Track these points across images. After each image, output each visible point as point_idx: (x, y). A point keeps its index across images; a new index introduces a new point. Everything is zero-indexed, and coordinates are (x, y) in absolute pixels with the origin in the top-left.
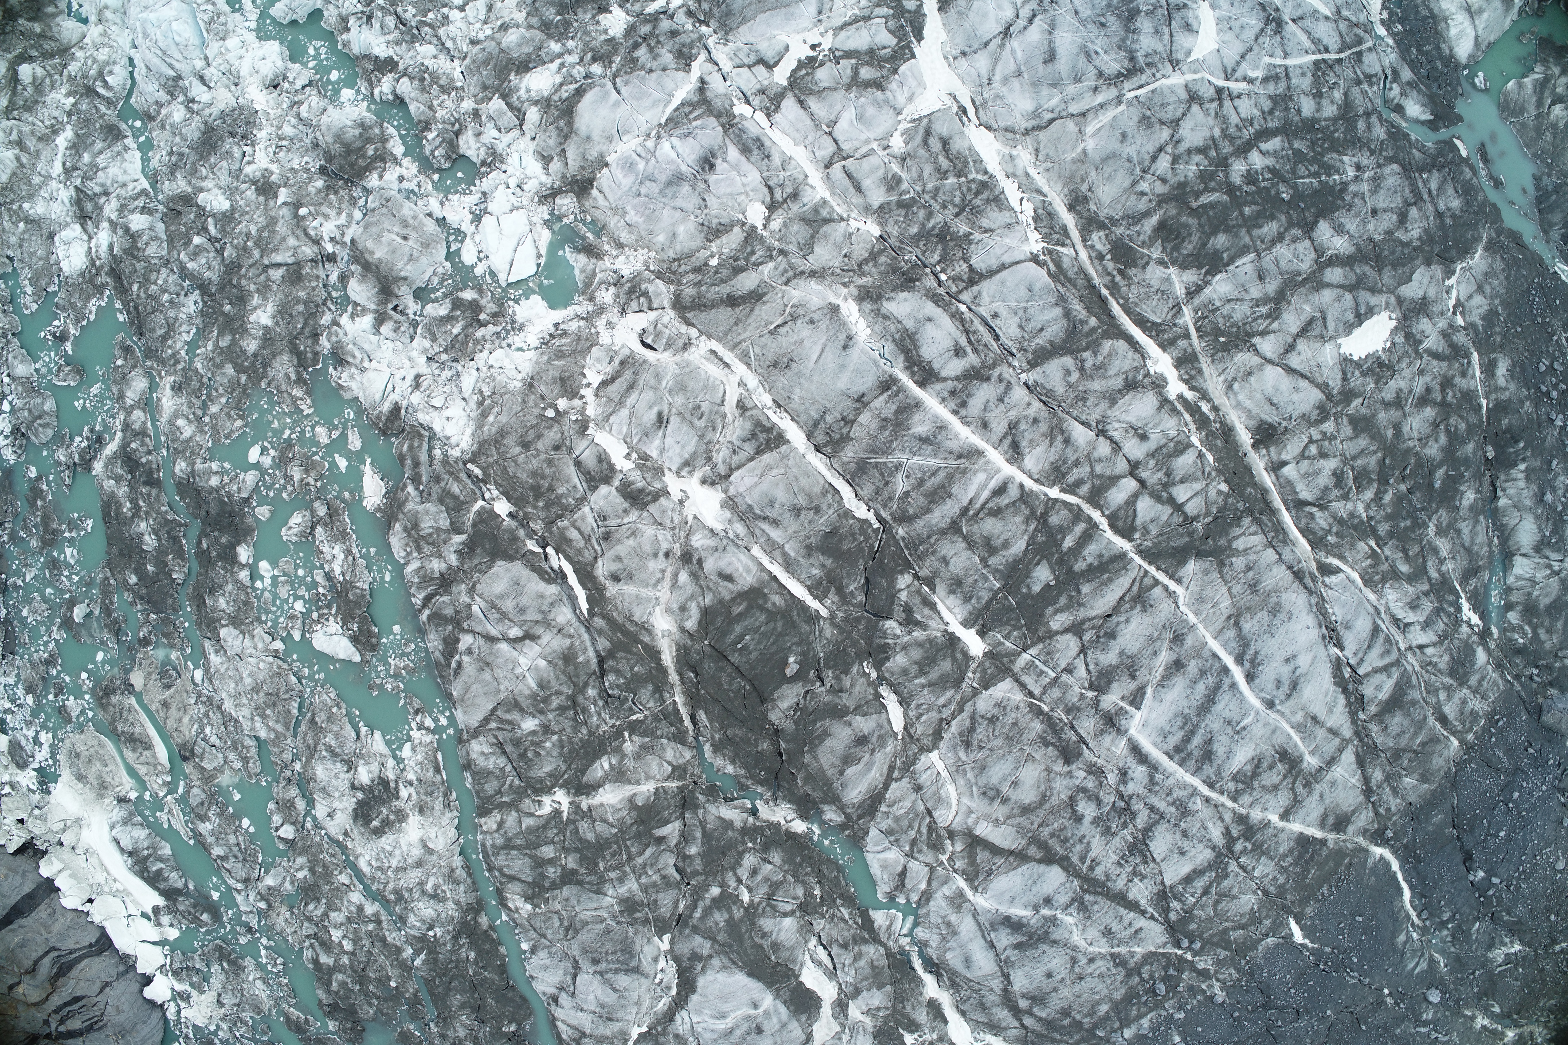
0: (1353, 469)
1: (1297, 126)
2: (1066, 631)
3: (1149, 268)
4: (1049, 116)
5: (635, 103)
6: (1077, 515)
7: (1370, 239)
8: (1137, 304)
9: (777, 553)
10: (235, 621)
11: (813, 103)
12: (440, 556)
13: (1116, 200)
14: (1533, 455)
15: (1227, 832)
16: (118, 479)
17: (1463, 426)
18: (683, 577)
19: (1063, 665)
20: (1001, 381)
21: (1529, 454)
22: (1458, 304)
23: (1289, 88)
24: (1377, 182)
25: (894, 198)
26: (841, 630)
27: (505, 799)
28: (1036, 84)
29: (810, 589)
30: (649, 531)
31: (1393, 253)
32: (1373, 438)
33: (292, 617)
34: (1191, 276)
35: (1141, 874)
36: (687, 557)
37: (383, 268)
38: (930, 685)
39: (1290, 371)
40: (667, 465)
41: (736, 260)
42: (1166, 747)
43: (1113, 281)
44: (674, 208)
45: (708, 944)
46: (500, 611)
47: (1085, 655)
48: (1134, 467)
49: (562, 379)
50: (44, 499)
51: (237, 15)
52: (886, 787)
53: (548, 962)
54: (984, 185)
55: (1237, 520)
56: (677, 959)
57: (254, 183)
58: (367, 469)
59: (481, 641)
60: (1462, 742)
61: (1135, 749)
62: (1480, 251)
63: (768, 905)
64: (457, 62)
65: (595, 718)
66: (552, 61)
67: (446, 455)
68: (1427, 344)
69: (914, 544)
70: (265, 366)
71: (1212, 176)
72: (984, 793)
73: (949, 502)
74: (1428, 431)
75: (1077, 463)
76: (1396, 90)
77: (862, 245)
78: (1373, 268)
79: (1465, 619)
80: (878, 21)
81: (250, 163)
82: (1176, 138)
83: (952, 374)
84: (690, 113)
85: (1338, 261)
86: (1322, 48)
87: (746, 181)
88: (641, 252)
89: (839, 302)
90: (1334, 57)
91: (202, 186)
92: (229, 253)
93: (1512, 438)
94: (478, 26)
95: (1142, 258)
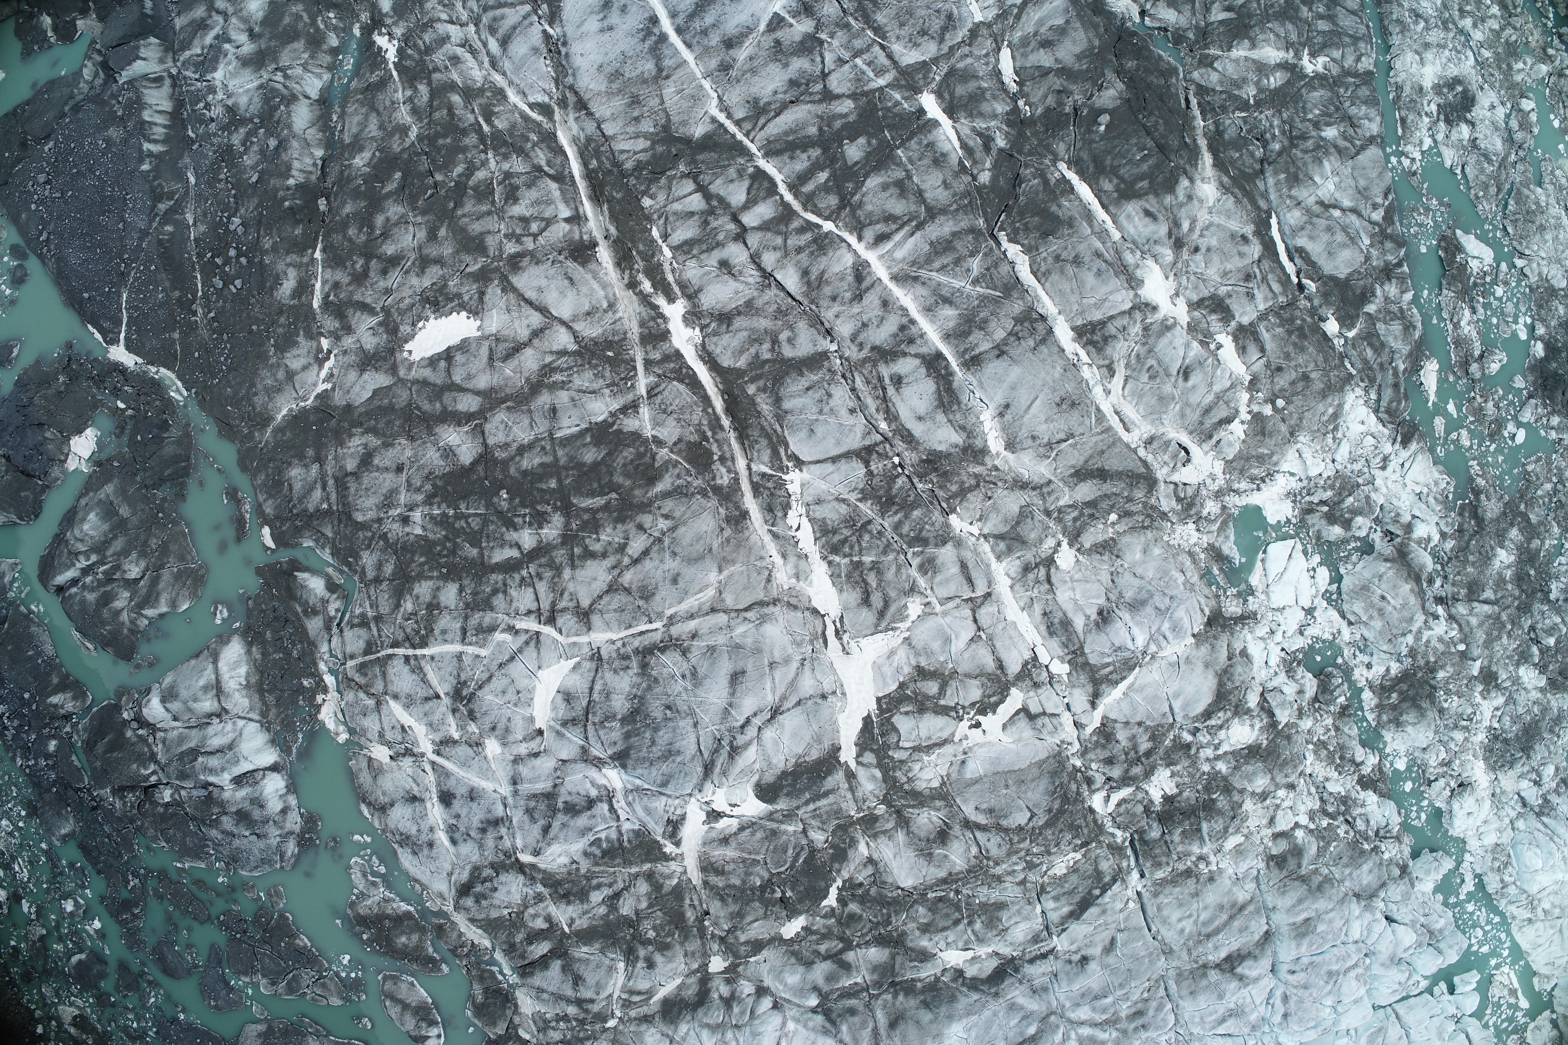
0: (493, 202)
1: (468, 573)
2: (838, 97)
3: (674, 439)
4: (749, 615)
5: (1158, 693)
6: (808, 202)
7: (412, 439)
8: (696, 404)
9: (1097, 229)
11: (990, 664)
12: (1386, 299)
13: (696, 515)
14: (277, 191)
17: (352, 232)
18: (1186, 226)
19: (847, 67)
20: (861, 346)
21: (281, 193)
22: (321, 363)
23: (466, 618)
24: (388, 501)
25: (930, 550)
26: (1048, 149)
27: (1351, 79)
28: (758, 651)
29: (1072, 190)
30: (1213, 273)
31: (389, 422)
32: (463, 230)
34: (630, 424)
36: (1178, 244)
37: (1405, 574)
38: (977, 77)
39: (543, 310)
40: (1185, 334)
41: (1092, 516)
43: (714, 433)
44: (1142, 578)
46: (1348, 234)
47: (823, 72)
48: (741, 235)
49: (1264, 435)
52: (1025, 3)
54: (835, 549)
55: (639, 167)
57: (1497, 686)
59: (1364, 213)
62: (279, 417)
65: (1276, 123)
66: (1225, 753)
67: (1366, 392)
68: (373, 321)
69: (971, 208)
70: (1505, 513)
71: (584, 526)
73: (933, 238)
74: (396, 230)
75: (799, 250)
76: (332, 609)
77: (972, 506)
78: (418, 408)
79: (395, 42)
80: (907, 745)
81: (1497, 709)
82: (616, 572)
83: (909, 360)
84: (1111, 673)
85: (458, 419)
86: (412, 662)
87: (1069, 594)
88: (1176, 543)
89: (1004, 453)
90: (401, 651)
91: (1539, 695)
92: (1527, 623)
93: (294, 214)
94: (1286, 804)
95: (680, 451)
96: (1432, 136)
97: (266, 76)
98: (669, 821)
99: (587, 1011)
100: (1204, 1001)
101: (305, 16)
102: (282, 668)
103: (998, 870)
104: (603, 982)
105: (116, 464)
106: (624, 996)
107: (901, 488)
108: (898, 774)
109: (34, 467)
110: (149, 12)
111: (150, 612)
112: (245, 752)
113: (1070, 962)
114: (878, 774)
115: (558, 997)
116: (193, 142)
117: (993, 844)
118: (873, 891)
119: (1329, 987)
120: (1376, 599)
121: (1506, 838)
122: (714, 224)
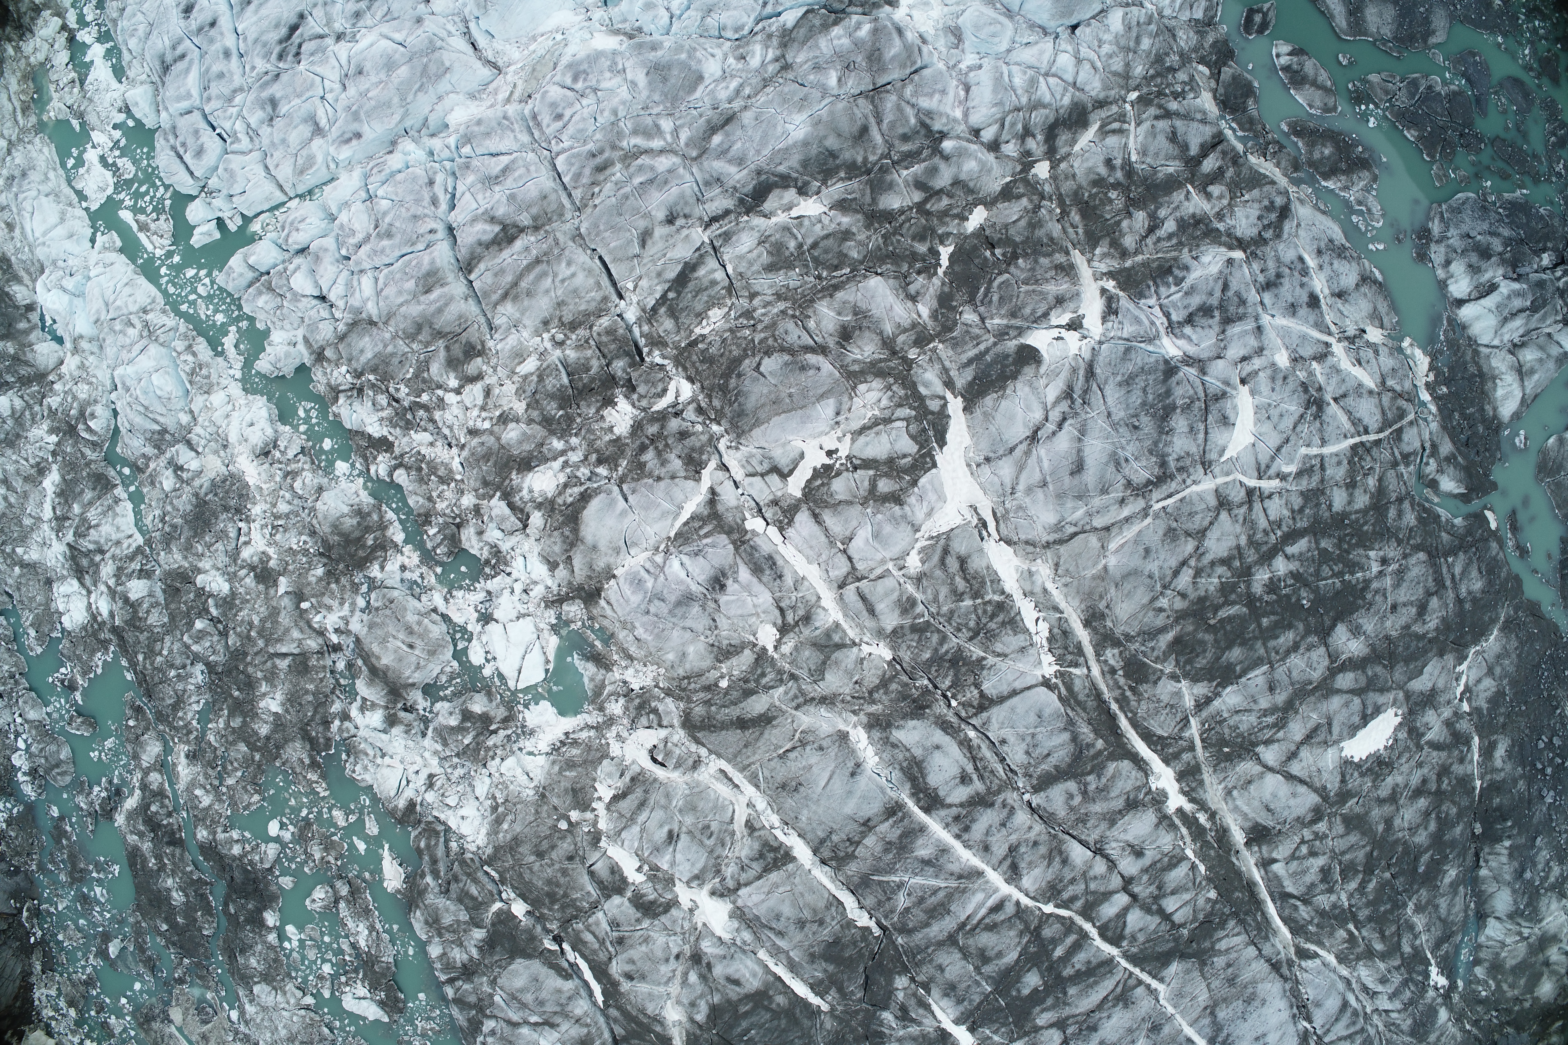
0: (1340, 864)
1: (1326, 523)
2: (1051, 1026)
3: (1161, 683)
4: (1071, 530)
5: (643, 513)
6: (1069, 926)
7: (1387, 637)
8: (1144, 719)
9: (782, 956)
10: (267, 978)
11: (828, 517)
12: (461, 945)
13: (1133, 616)
14: (1519, 833)
16: (141, 835)
17: (1454, 811)
18: (693, 977)
20: (1004, 806)
21: (1515, 831)
22: (1467, 689)
23: (1322, 481)
24: (1400, 577)
25: (907, 621)
26: (840, 1021)
28: (1060, 496)
29: (812, 987)
30: (660, 939)
31: (1408, 648)
32: (1363, 834)
33: (321, 978)
34: (1202, 689)
36: (696, 958)
37: (389, 674)
39: (1290, 777)
40: (677, 875)
41: (746, 681)
43: (1123, 694)
44: (684, 628)
46: (520, 1002)
48: (1127, 882)
49: (573, 790)
50: (68, 839)
51: (220, 360)
54: (1000, 607)
55: (1222, 925)
57: (253, 568)
58: (386, 853)
59: (504, 1025)
62: (1495, 632)
64: (455, 450)
66: (555, 459)
67: (462, 848)
68: (1429, 736)
69: (912, 953)
70: (278, 747)
71: (1233, 587)
73: (947, 918)
74: (1419, 821)
75: (1073, 881)
76: (1433, 465)
77: (873, 671)
78: (1385, 666)
79: (1432, 984)
80: (899, 424)
81: (247, 544)
82: (1201, 550)
83: (957, 801)
84: (700, 528)
85: (1351, 665)
86: (1362, 430)
87: (759, 601)
88: (650, 668)
89: (849, 729)
90: (1373, 437)
91: (200, 565)
92: (232, 640)
93: (1501, 816)
94: (475, 414)
95: (1154, 673)
97: (1537, 930)
98: (1116, 313)
99: (1160, 107)
100: (532, 190)
102: (1465, 399)
103: (781, 305)
104: (1150, 139)
106: (1126, 126)
107: (944, 677)
108: (902, 392)
112: (1492, 316)
113: (686, 216)
114: (922, 390)
115: (1187, 117)
117: (794, 334)
118: (905, 267)
119: (387, 220)
120: (419, 643)
121: (199, 402)
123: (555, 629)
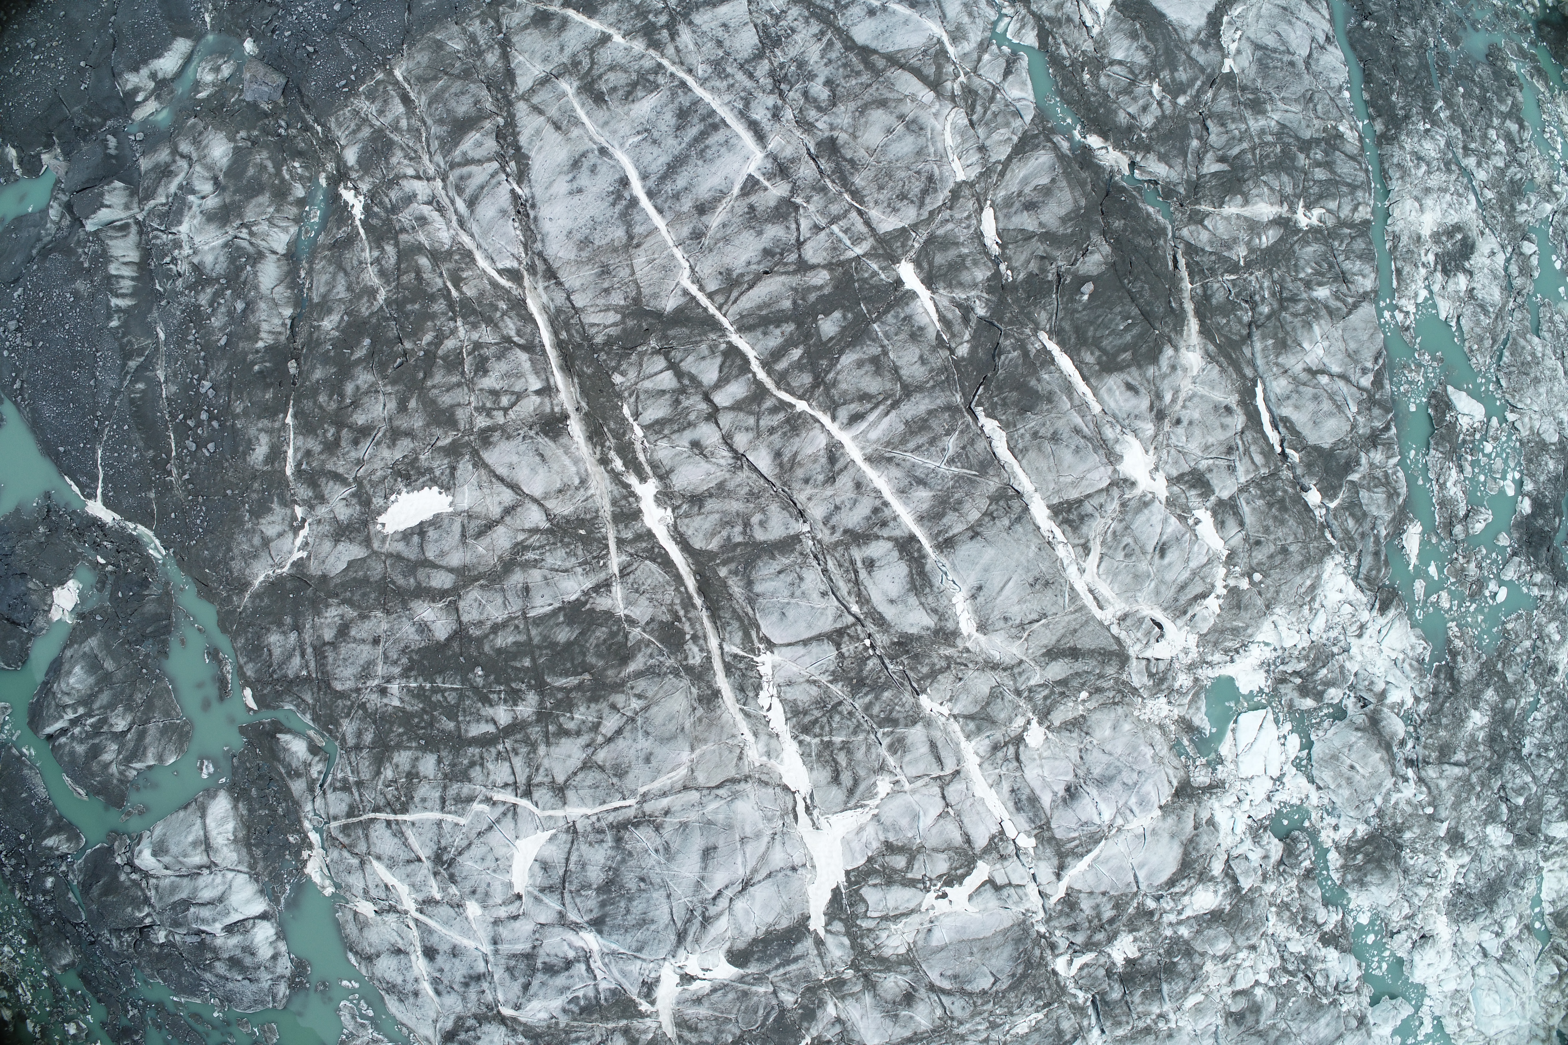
0: (463, 373)
1: (446, 745)
2: (813, 267)
3: (647, 618)
4: (721, 792)
5: (1124, 864)
6: (782, 380)
7: (388, 612)
8: (668, 583)
9: (1077, 402)
10: (1543, 447)
11: (957, 838)
12: (1371, 465)
13: (669, 694)
14: (246, 354)
15: (673, 35)
17: (322, 399)
18: (1168, 397)
19: (823, 234)
20: (833, 529)
21: (250, 357)
22: (296, 531)
23: (445, 788)
24: (366, 672)
25: (900, 730)
26: (1030, 317)
27: (1347, 231)
28: (729, 827)
29: (1053, 363)
30: (1194, 447)
31: (364, 595)
32: (434, 402)
34: (602, 603)
35: (772, 16)
36: (1160, 416)
37: (1376, 743)
38: (957, 244)
39: (514, 487)
40: (1163, 508)
41: (1062, 694)
42: (728, 132)
43: (687, 612)
44: (1110, 754)
45: (1194, 54)
46: (1334, 402)
47: (798, 240)
48: (713, 416)
49: (1239, 608)
52: (1009, 158)
53: (1332, 75)
54: (806, 730)
55: (609, 342)
56: (1220, 48)
57: (1463, 846)
58: (1414, 561)
59: (1352, 378)
60: (390, 73)
61: (760, 137)
62: (257, 583)
63: (1136, 76)
65: (1266, 284)
66: (1188, 918)
67: (1347, 558)
68: (346, 492)
69: (948, 383)
70: (1481, 674)
71: (558, 705)
72: (921, 129)
73: (909, 417)
74: (366, 399)
75: (772, 431)
76: (314, 772)
77: (942, 688)
78: (394, 583)
79: (361, 198)
80: (874, 915)
81: (1462, 866)
82: (590, 751)
83: (881, 543)
84: (1077, 847)
85: (433, 595)
86: (394, 826)
87: (1038, 771)
88: (1146, 717)
89: (976, 635)
90: (382, 816)
91: (1505, 853)
92: (1496, 784)
93: (265, 377)
94: (1246, 964)
95: (652, 630)
96: (1428, 288)
97: (231, 232)
98: (644, 983)
101: (269, 165)
102: (268, 824)
103: (962, 1030)
105: (99, 618)
107: (872, 670)
108: (866, 941)
109: (18, 616)
110: (112, 152)
111: (138, 765)
112: (235, 904)
114: (846, 941)
116: (161, 296)
117: (957, 1006)
120: (1344, 769)
121: (1465, 985)
122: (686, 403)
123: (1221, 761)
